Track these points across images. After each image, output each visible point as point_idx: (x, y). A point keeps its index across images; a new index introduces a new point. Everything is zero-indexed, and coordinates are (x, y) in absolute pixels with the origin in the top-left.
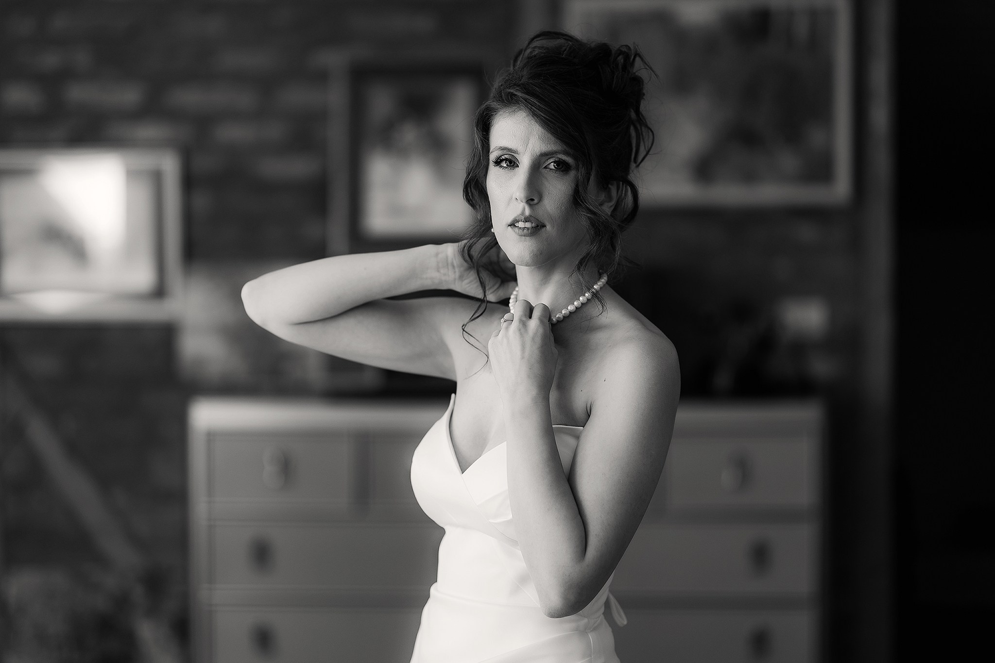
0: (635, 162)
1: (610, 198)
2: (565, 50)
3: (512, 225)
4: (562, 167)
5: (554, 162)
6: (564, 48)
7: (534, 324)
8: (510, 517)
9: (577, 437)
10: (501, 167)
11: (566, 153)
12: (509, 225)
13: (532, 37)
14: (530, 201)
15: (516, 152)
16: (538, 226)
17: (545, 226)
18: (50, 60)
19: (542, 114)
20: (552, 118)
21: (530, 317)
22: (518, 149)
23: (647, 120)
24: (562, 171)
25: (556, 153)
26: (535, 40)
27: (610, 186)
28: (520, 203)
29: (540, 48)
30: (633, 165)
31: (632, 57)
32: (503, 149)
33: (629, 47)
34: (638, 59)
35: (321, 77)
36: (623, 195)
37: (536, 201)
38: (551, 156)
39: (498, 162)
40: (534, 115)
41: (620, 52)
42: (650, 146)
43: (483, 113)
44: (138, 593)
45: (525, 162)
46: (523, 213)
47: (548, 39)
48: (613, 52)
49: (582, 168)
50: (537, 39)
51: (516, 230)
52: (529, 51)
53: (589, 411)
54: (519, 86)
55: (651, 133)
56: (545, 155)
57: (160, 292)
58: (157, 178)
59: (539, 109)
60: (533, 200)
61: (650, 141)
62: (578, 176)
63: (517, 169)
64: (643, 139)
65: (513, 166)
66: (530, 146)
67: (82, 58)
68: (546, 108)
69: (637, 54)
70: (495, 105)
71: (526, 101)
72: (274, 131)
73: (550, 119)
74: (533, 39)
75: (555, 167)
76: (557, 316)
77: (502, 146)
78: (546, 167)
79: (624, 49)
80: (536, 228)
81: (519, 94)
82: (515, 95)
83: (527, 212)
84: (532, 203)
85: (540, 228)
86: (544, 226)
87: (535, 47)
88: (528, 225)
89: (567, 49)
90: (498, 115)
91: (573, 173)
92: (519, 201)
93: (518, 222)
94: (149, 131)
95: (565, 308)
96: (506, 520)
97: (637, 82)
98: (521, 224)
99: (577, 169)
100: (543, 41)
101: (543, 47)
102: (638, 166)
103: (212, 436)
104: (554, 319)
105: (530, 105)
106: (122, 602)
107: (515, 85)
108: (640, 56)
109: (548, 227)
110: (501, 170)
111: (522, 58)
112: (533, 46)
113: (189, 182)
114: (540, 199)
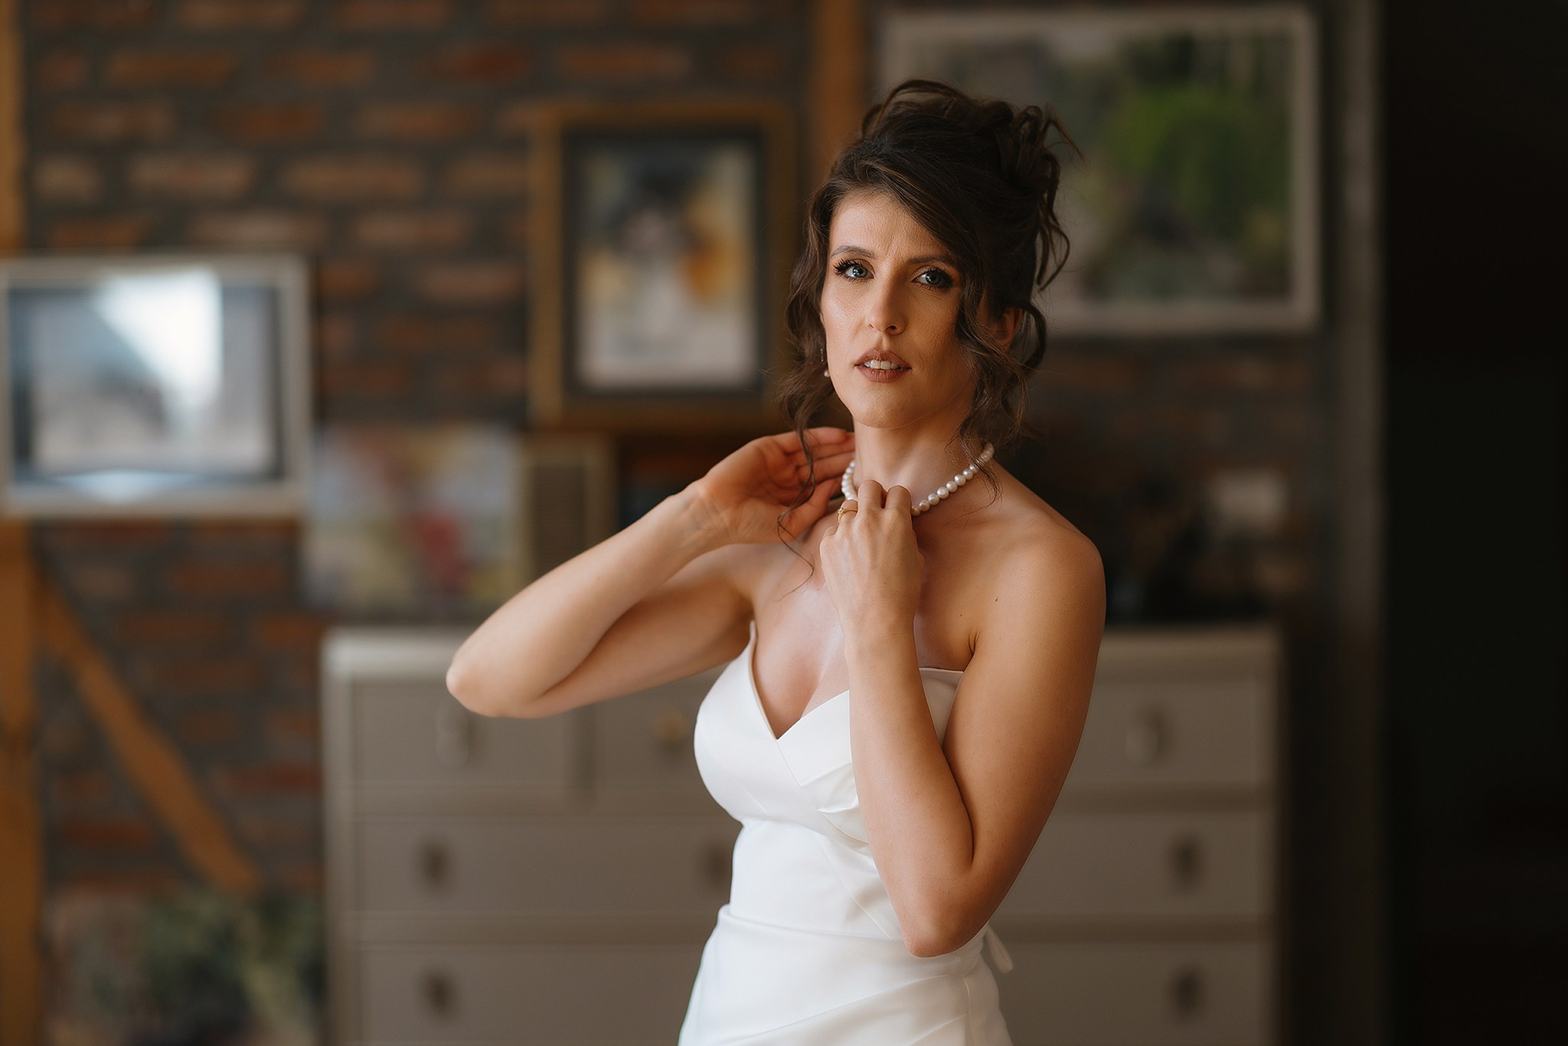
0: (1039, 283)
1: (1003, 333)
2: (946, 108)
3: (861, 364)
4: (940, 281)
5: (928, 273)
6: (944, 106)
7: (889, 515)
8: (855, 802)
9: (954, 686)
10: (847, 277)
11: (947, 260)
12: (856, 365)
13: (895, 86)
14: (890, 330)
15: (871, 255)
16: (899, 368)
17: (911, 368)
18: (109, 123)
19: (916, 200)
20: (931, 207)
21: (883, 506)
22: (876, 251)
23: (1059, 221)
24: (940, 287)
25: (932, 258)
26: (900, 92)
27: (1006, 315)
28: (875, 332)
29: (906, 103)
30: (1036, 288)
31: (1043, 126)
32: (852, 250)
33: (1039, 108)
34: (1052, 129)
35: (517, 145)
36: (1023, 329)
37: (898, 330)
38: (925, 264)
39: (842, 269)
40: (904, 200)
41: (1026, 116)
42: (1063, 258)
43: (823, 195)
45: (884, 271)
46: (878, 347)
47: (919, 91)
48: (1015, 116)
49: (970, 284)
50: (905, 91)
51: (867, 372)
52: (889, 109)
53: (972, 647)
54: (880, 157)
55: (1064, 240)
56: (915, 263)
57: (277, 471)
58: (272, 299)
59: (912, 191)
60: (893, 328)
61: (1064, 252)
62: (964, 295)
63: (871, 282)
64: (1053, 249)
65: (865, 276)
66: (894, 247)
67: (157, 120)
68: (922, 191)
69: (1051, 121)
70: (841, 183)
71: (891, 179)
73: (926, 206)
74: (897, 91)
75: (928, 281)
76: (921, 505)
77: (850, 245)
78: (915, 281)
79: (1031, 113)
80: (897, 370)
81: (882, 168)
82: (874, 170)
83: (885, 345)
84: (893, 332)
85: (903, 371)
86: (908, 368)
87: (900, 103)
88: (885, 365)
89: (950, 107)
90: (846, 198)
91: (955, 291)
92: (874, 329)
93: (869, 359)
94: (259, 228)
95: (933, 492)
96: (845, 809)
97: (1051, 160)
98: (873, 364)
99: (962, 285)
100: (914, 94)
101: (912, 103)
102: (1042, 289)
103: (361, 687)
104: (916, 509)
105: (897, 186)
106: (226, 938)
107: (874, 155)
108: (1056, 124)
109: (916, 370)
110: (846, 282)
111: (881, 117)
112: (896, 101)
113: (320, 305)
114: (905, 326)
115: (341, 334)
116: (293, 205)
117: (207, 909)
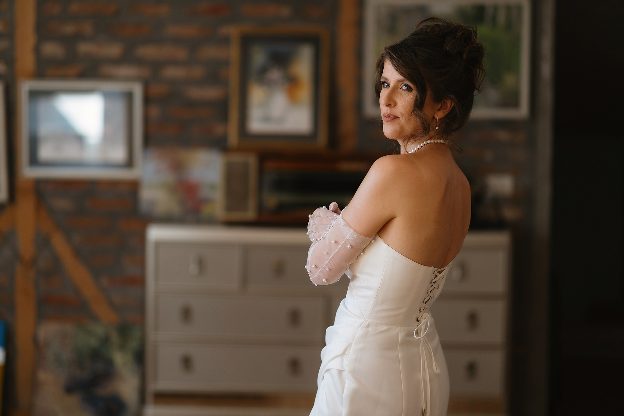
4: (409, 89)
14: (388, 105)
17: (399, 117)
18: (69, 29)
24: (409, 91)
35: (225, 41)
37: (393, 106)
44: (115, 337)
45: (391, 85)
57: (129, 163)
58: (129, 97)
60: (390, 105)
67: (87, 28)
72: (198, 72)
78: (401, 89)
91: (414, 92)
94: (124, 71)
103: (159, 244)
106: (106, 340)
109: (401, 118)
113: (147, 100)
114: (396, 104)
115: (155, 112)
116: (139, 62)
117: (99, 330)
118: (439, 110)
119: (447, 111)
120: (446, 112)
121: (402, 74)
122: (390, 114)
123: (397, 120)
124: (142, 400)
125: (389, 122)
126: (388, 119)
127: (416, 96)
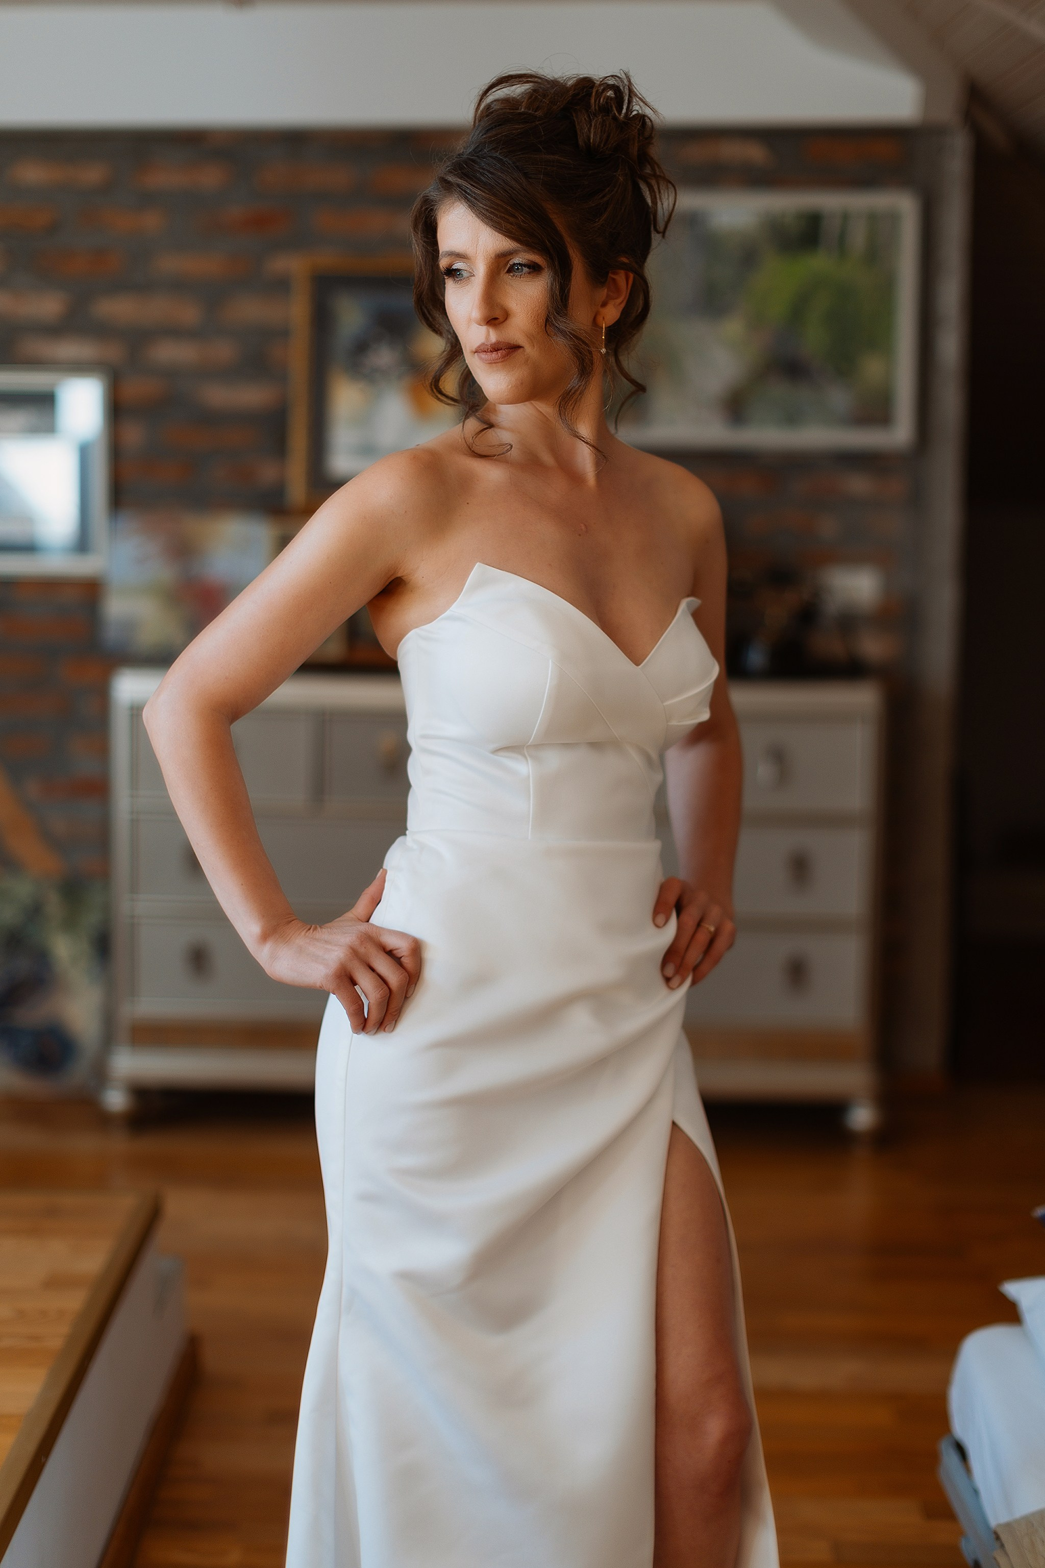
14: (493, 321)
37: (500, 320)
57: (81, 543)
60: (495, 319)
63: (472, 281)
84: (496, 323)
103: (135, 712)
106: (35, 911)
113: (117, 410)
114: (507, 315)
115: (134, 434)
116: (101, 331)
117: (22, 890)
118: (604, 305)
119: (623, 301)
120: (621, 303)
121: (508, 233)
122: (498, 343)
123: (519, 353)
124: (109, 1040)
125: (500, 364)
126: (494, 355)
127: (549, 285)
